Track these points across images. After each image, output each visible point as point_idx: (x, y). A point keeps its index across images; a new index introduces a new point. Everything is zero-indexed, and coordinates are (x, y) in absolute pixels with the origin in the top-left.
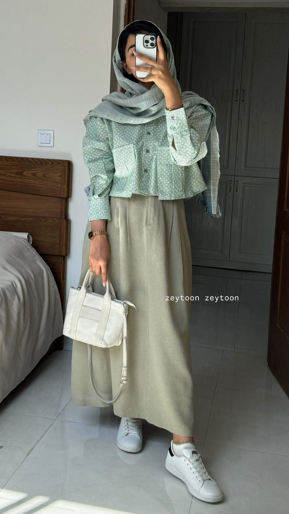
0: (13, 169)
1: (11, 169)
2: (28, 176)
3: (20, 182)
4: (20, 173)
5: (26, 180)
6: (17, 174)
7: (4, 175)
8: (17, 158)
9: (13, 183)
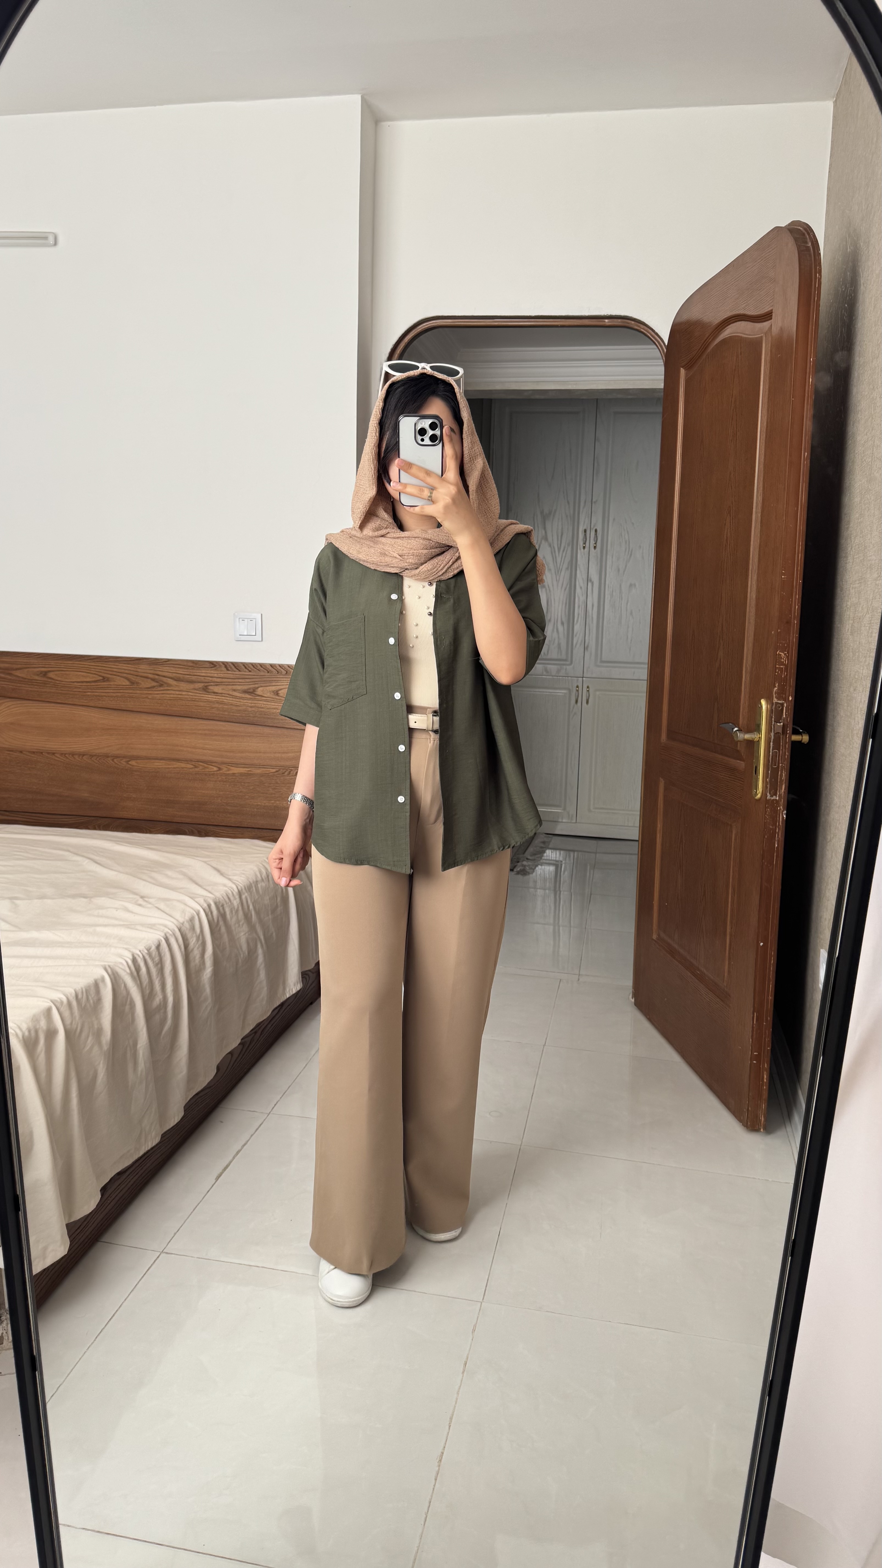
0: (238, 683)
1: (235, 683)
2: (265, 696)
3: (251, 707)
4: (251, 691)
5: (261, 702)
6: (245, 692)
7: (223, 695)
8: (245, 665)
9: (240, 708)
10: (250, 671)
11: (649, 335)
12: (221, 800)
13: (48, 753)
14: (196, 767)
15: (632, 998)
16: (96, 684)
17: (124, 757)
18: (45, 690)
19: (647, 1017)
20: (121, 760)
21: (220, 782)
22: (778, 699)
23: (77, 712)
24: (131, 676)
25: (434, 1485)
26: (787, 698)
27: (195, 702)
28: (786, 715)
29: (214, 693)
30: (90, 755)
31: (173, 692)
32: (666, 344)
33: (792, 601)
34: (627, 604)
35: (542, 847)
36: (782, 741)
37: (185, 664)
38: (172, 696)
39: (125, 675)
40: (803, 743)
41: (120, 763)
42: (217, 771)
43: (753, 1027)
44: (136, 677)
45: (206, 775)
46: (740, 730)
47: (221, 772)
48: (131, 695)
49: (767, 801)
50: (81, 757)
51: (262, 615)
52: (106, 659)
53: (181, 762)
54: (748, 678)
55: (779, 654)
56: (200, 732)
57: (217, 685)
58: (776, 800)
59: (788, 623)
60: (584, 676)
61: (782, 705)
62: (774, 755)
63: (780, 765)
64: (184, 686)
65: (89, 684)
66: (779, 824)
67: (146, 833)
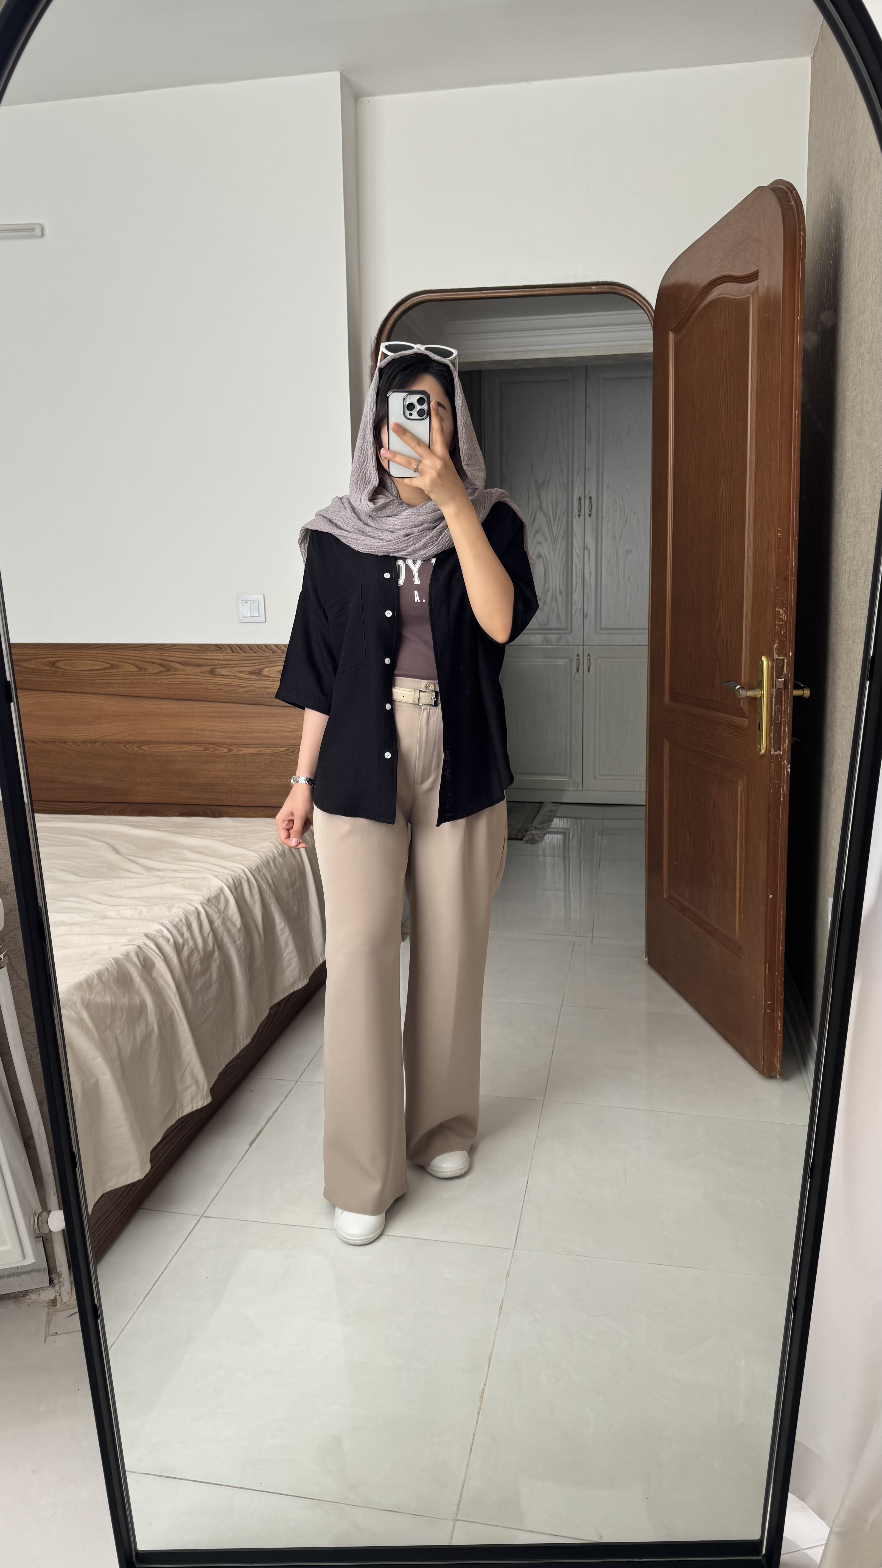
0: (245, 665)
1: (241, 665)
3: (258, 688)
4: (257, 671)
5: (268, 683)
6: (252, 673)
7: (230, 677)
8: (251, 647)
9: (247, 689)
10: (255, 653)
11: (636, 300)
12: (233, 781)
13: (61, 742)
14: (206, 749)
15: (646, 957)
16: (105, 671)
17: (134, 743)
18: (55, 680)
19: (661, 975)
20: (133, 745)
21: (231, 763)
22: (778, 654)
23: (87, 700)
24: (139, 662)
25: (478, 1420)
26: (787, 654)
27: (202, 685)
28: (787, 670)
29: (221, 675)
30: (102, 742)
31: (181, 676)
32: (654, 308)
33: (789, 557)
34: (624, 570)
35: (550, 816)
36: (783, 697)
37: (192, 648)
38: (180, 680)
39: (132, 661)
40: (805, 698)
41: (132, 748)
42: (228, 752)
43: (765, 977)
44: (143, 663)
45: (217, 756)
46: (742, 688)
47: (231, 753)
48: (140, 681)
49: (771, 756)
50: (92, 745)
51: (264, 596)
52: (114, 646)
53: (192, 746)
54: (748, 637)
55: (778, 610)
56: (209, 714)
57: (223, 668)
58: (780, 754)
59: (786, 579)
60: (585, 644)
61: (783, 660)
62: (777, 711)
63: (783, 720)
64: (190, 669)
65: (97, 672)
66: (784, 778)
67: (161, 816)
